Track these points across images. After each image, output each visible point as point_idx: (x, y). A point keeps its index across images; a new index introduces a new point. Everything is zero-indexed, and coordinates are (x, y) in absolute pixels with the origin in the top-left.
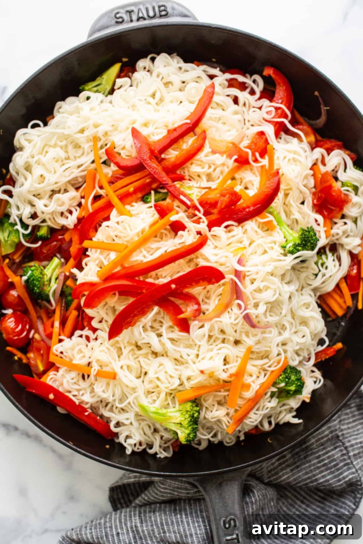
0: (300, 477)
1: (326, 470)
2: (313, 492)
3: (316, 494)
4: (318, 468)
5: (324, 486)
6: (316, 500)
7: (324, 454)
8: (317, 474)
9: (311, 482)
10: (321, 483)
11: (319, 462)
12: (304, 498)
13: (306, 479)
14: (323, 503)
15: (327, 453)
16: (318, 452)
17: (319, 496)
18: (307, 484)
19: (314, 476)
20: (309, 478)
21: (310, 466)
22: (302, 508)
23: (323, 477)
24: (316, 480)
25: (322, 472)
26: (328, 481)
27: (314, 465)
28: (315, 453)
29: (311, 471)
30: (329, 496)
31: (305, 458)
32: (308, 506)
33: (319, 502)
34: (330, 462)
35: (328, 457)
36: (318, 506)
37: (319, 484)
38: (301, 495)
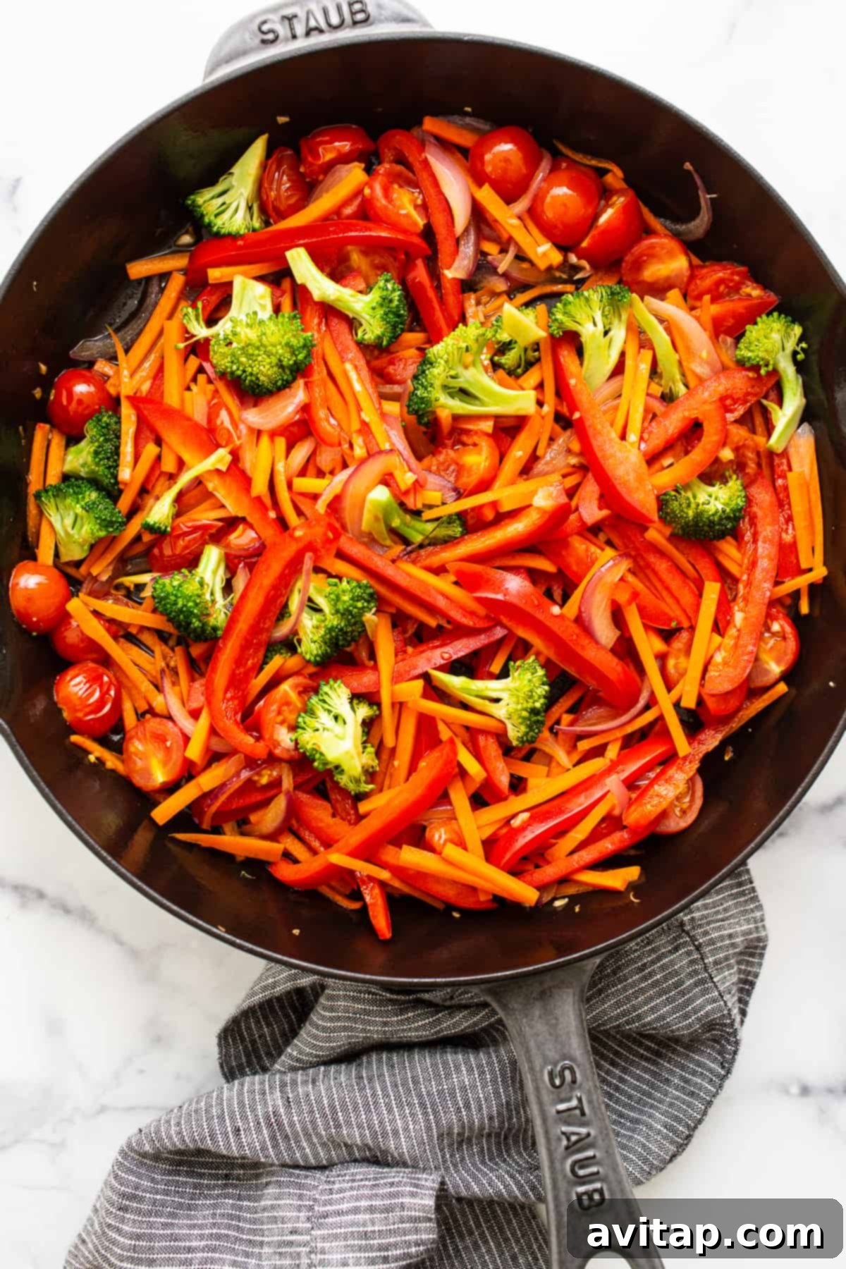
0: (604, 1012)
1: (659, 995)
2: (635, 1041)
3: (640, 1044)
4: (643, 991)
5: (654, 1029)
6: (642, 1057)
7: (653, 962)
8: (640, 1006)
9: (628, 1023)
10: (649, 1023)
11: (645, 978)
12: (616, 1053)
13: (618, 1017)
14: (655, 1063)
15: (659, 959)
16: (639, 958)
17: (648, 1049)
18: (618, 1026)
19: (635, 1008)
20: (624, 1014)
21: (625, 989)
22: (614, 1076)
23: (653, 1010)
24: (639, 1017)
25: (651, 999)
26: (663, 1017)
27: (632, 986)
28: (634, 961)
29: (628, 999)
30: (667, 1046)
31: (614, 973)
32: (624, 1070)
33: (647, 1059)
34: (666, 979)
35: (663, 968)
36: (646, 1070)
37: (644, 1025)
38: (610, 1049)
